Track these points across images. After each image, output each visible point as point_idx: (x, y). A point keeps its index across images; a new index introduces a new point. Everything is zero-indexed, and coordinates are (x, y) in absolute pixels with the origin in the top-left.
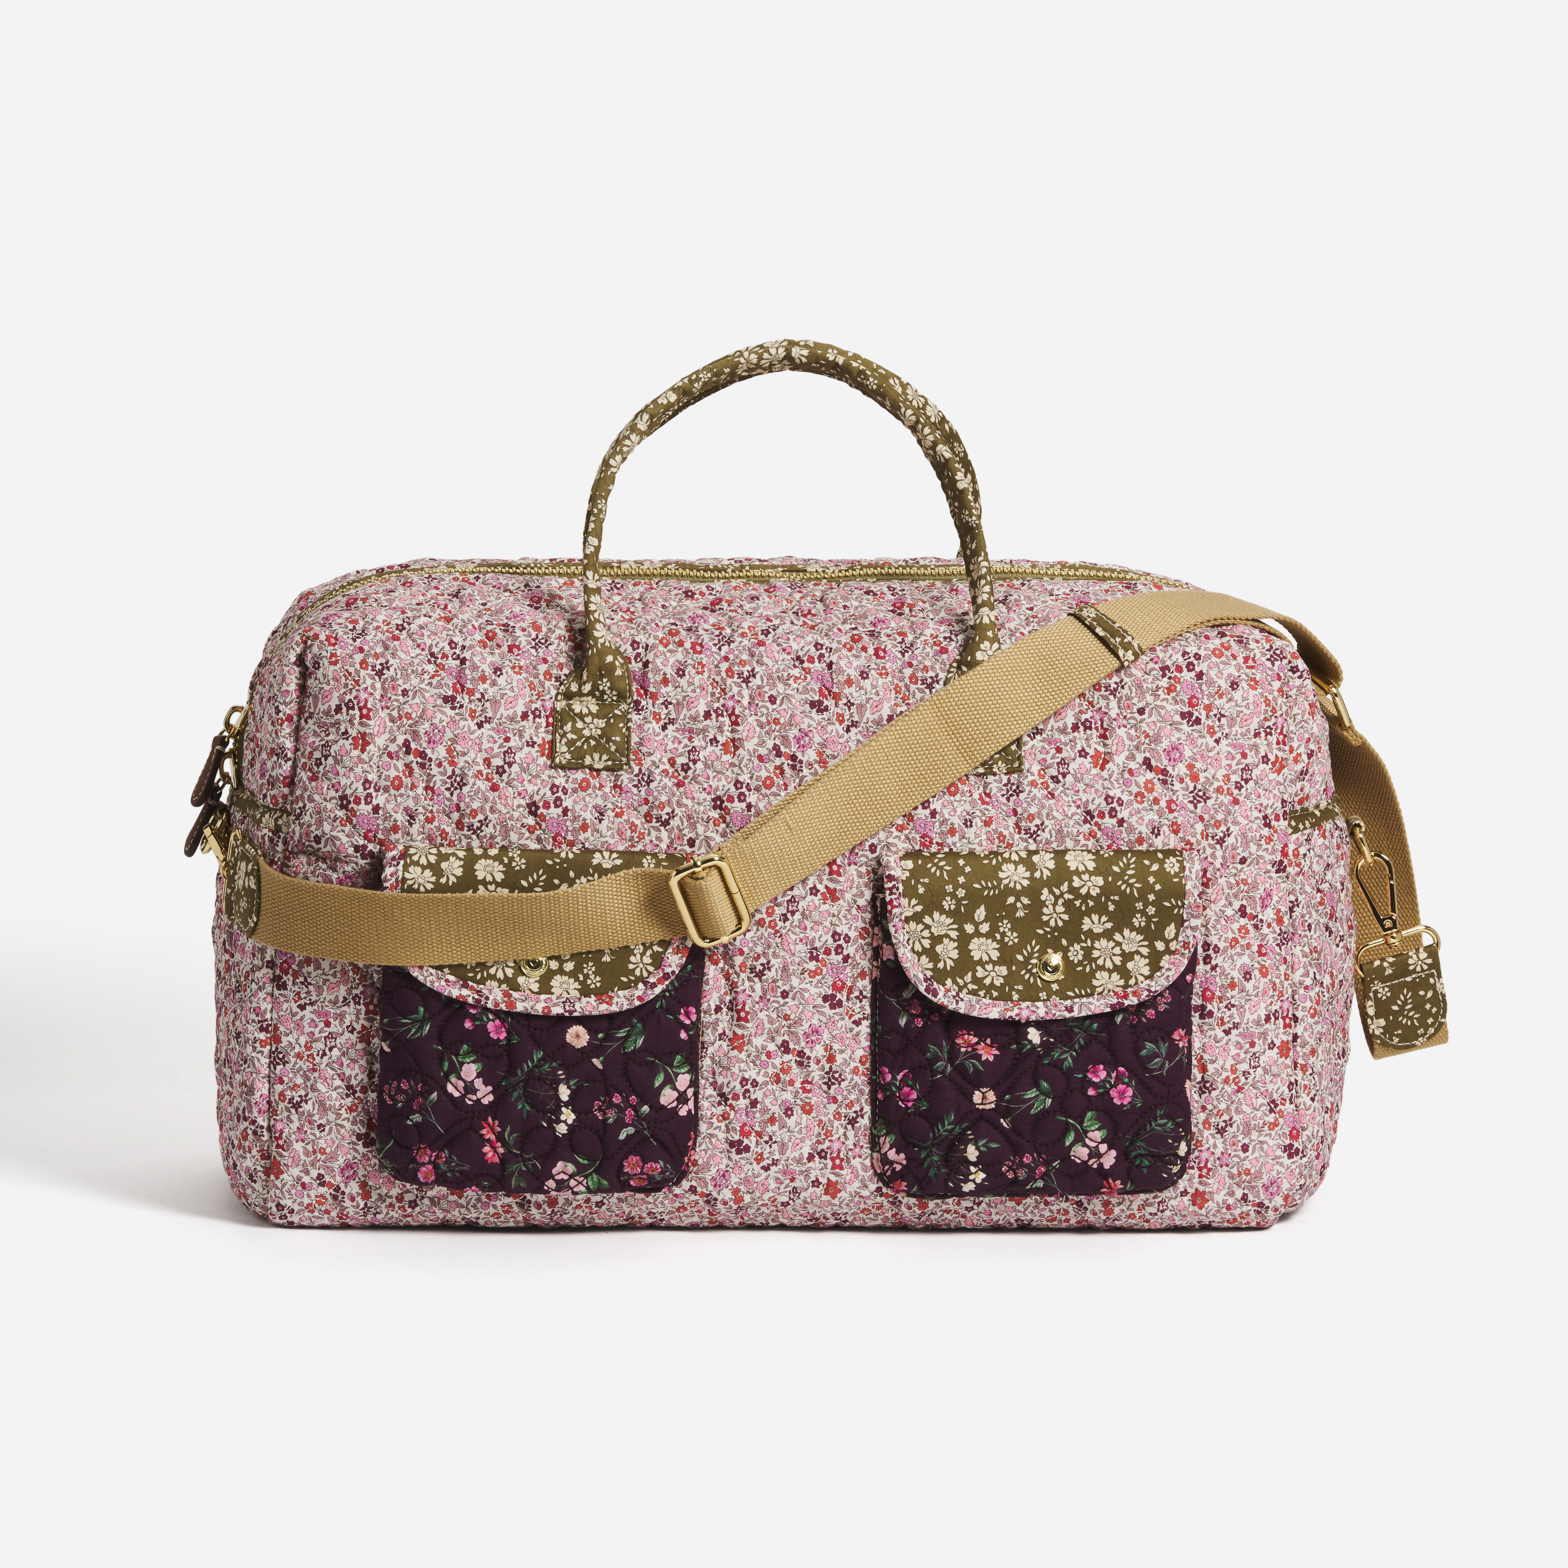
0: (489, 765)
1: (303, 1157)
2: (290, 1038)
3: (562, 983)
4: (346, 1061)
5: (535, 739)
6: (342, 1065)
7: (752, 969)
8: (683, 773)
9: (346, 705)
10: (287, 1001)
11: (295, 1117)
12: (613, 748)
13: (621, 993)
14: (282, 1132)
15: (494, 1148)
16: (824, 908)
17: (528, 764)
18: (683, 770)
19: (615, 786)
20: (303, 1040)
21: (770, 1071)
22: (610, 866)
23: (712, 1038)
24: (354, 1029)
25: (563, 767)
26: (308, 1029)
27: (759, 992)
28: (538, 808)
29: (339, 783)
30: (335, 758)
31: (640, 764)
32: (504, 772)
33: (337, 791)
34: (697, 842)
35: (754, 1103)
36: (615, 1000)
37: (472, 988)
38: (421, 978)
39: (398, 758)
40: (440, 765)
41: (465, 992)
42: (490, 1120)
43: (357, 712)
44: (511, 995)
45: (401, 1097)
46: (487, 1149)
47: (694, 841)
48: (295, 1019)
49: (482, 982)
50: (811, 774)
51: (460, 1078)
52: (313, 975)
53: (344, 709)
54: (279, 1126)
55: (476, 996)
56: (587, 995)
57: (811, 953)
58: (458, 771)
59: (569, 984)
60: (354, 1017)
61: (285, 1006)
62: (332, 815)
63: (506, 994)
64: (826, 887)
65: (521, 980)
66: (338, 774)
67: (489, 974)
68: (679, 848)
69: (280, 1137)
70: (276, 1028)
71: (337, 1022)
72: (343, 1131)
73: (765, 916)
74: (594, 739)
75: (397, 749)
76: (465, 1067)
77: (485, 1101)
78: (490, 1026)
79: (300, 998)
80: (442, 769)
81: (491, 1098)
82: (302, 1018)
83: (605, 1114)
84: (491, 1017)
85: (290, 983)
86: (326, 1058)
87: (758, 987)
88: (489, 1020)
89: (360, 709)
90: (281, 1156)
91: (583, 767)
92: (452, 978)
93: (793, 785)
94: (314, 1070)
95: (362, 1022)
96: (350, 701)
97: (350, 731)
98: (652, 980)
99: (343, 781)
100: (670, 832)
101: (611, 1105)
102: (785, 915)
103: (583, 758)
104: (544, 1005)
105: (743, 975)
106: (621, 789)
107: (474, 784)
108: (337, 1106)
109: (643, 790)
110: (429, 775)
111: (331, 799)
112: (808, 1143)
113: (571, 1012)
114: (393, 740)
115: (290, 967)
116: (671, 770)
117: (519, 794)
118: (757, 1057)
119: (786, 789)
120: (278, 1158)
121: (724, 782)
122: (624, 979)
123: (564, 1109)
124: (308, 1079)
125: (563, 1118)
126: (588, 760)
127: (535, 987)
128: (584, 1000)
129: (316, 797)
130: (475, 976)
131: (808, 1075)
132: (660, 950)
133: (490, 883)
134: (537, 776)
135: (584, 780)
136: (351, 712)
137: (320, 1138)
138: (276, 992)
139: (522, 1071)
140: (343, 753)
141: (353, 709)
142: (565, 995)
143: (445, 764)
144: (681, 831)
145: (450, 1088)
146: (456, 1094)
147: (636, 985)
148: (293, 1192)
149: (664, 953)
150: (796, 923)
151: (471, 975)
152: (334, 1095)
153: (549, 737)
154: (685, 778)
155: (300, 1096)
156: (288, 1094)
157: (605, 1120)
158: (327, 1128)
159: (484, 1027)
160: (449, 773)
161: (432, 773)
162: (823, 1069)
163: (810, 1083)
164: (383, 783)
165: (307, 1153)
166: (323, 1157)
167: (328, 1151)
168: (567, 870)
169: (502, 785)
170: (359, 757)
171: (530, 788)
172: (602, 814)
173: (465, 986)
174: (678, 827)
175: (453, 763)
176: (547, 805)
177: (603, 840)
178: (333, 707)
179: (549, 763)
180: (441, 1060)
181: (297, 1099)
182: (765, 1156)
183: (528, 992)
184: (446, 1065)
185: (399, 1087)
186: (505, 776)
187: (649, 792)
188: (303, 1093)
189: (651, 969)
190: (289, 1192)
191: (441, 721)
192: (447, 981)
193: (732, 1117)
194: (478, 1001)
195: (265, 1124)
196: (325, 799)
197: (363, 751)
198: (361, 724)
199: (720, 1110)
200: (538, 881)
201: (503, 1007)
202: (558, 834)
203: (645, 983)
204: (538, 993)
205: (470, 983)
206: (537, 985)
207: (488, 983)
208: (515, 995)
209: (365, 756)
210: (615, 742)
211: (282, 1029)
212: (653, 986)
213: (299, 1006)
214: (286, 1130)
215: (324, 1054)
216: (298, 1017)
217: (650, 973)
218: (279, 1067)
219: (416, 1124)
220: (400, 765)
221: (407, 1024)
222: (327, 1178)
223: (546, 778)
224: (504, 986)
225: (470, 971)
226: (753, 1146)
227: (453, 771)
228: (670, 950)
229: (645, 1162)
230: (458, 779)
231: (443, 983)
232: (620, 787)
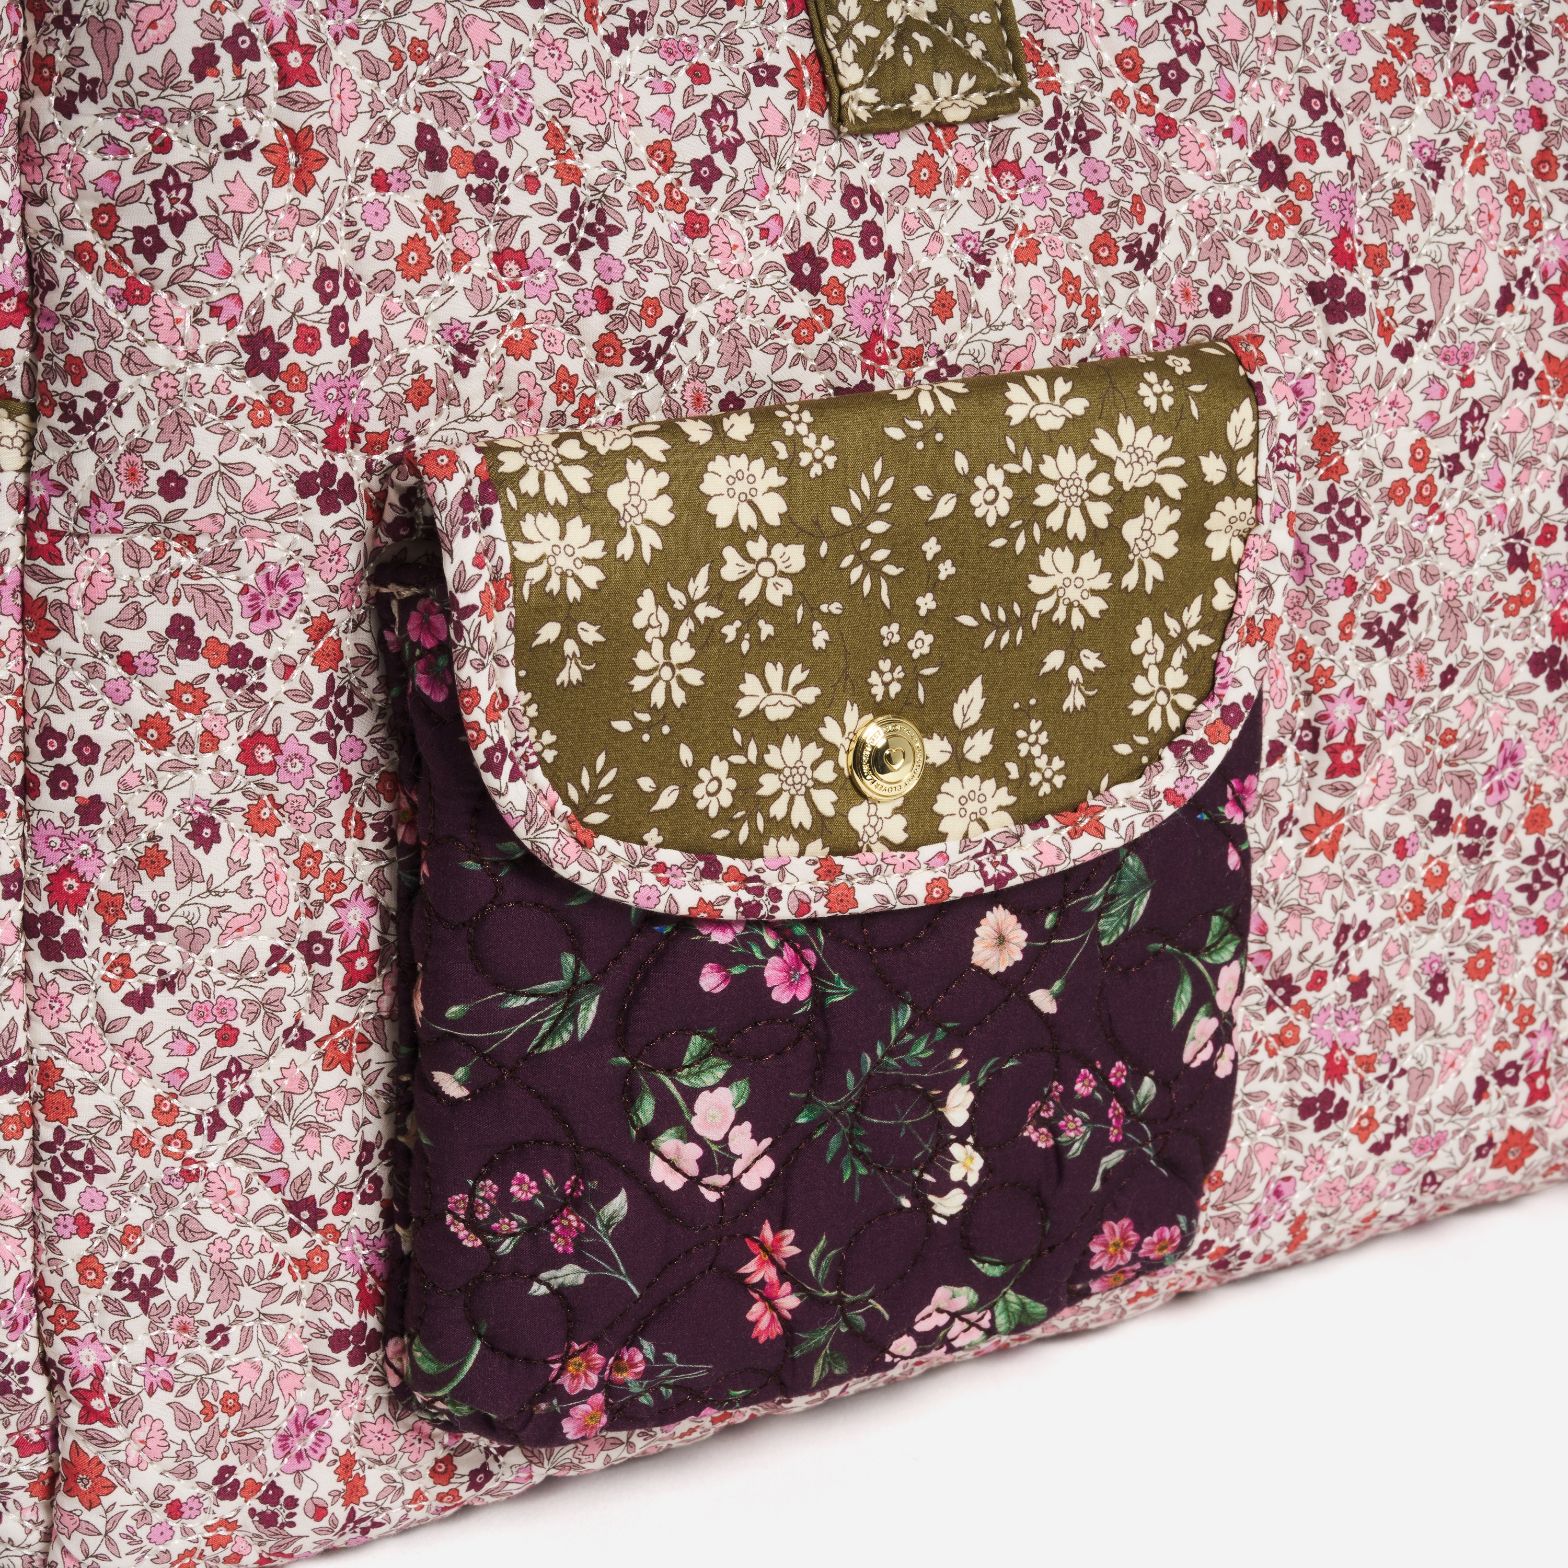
0: (667, 164)
1: (176, 1435)
2: (104, 1097)
3: (964, 801)
4: (288, 1134)
5: (770, 58)
6: (279, 1146)
7: (1371, 628)
8: (1166, 95)
9: (230, 44)
10: (83, 989)
11: (137, 1324)
12: (977, 49)
13: (1121, 791)
14: (99, 1374)
15: (771, 1303)
16: (1543, 416)
17: (773, 138)
18: (1165, 83)
19: (998, 169)
20: (145, 1097)
21: (1401, 888)
22: (1058, 424)
23: (1264, 836)
24: (306, 1035)
25: (862, 130)
26: (163, 1063)
27: (1385, 685)
28: (820, 265)
29: (237, 298)
30: (213, 223)
31: (1052, 88)
32: (717, 174)
33: (231, 324)
34: (1237, 296)
35: (1359, 986)
36: (1107, 818)
37: (733, 875)
38: (588, 880)
39: (407, 184)
40: (531, 183)
41: (712, 890)
42: (767, 1232)
43: (268, 64)
44: (839, 870)
45: (511, 1224)
46: (757, 1310)
47: (1228, 296)
48: (118, 1038)
49: (752, 851)
50: (1479, 35)
51: (690, 1136)
52: (173, 902)
53: (226, 61)
54: (87, 1358)
55: (746, 897)
56: (1038, 822)
57: (1509, 547)
58: (585, 195)
59: (984, 797)
60: (304, 999)
61: (78, 1004)
62: (222, 402)
63: (827, 871)
64: (1549, 357)
65: (858, 816)
66: (228, 270)
67: (770, 821)
68: (1192, 324)
69: (97, 1389)
70: (48, 1072)
71: (257, 1026)
72: (281, 1329)
73: (1406, 472)
74: (923, 28)
75: (400, 159)
76: (703, 1102)
77: (751, 1182)
78: (773, 972)
79: (127, 972)
80: (540, 197)
81: (767, 1167)
82: (143, 1035)
83: (1055, 1131)
84: (771, 942)
85: (92, 938)
86: (222, 1136)
87: (1381, 669)
88: (768, 952)
89: (278, 53)
90: (105, 1442)
91: (911, 118)
92: (672, 857)
93: (1441, 76)
94: (189, 1177)
95: (336, 1008)
96: (240, 29)
97: (251, 128)
98: (1196, 735)
99: (249, 289)
100: (1160, 281)
101: (1069, 1102)
102: (1455, 458)
103: (907, 95)
104: (928, 876)
105: (1345, 648)
106: (1018, 173)
107: (640, 226)
108: (269, 1268)
109: (1073, 163)
110: (503, 217)
111: (214, 350)
112: (1477, 1053)
113: (999, 880)
114: (385, 133)
115: (86, 885)
116: (1130, 89)
117: (765, 233)
118: (1374, 861)
119: (1426, 92)
120: (90, 1450)
121: (1270, 102)
122: (1123, 749)
123: (956, 1149)
124: (168, 1203)
125: (956, 1174)
126: (921, 101)
127: (896, 829)
128: (1030, 835)
129: (158, 354)
130: (734, 835)
131: (1484, 877)
132: (1206, 641)
133: (753, 534)
134: (801, 169)
135: (923, 160)
136: (248, 66)
137: (217, 1366)
138: (41, 967)
139: (857, 1073)
140: (239, 203)
141: (254, 55)
142: (976, 833)
143: (548, 178)
144: (1187, 272)
145: (659, 1171)
146: (675, 1183)
147: (1156, 758)
148: (143, 1532)
149: (1217, 647)
150: (1479, 473)
151: (721, 834)
152: (255, 1235)
153: (804, 47)
154: (1173, 106)
155: (151, 1261)
156: (111, 1260)
157: (1059, 1150)
158: (234, 1333)
159: (755, 977)
160: (564, 204)
161: (512, 209)
162: (1515, 852)
163: (1488, 896)
164: (368, 267)
165: (186, 1421)
166: (235, 1421)
167: (245, 1397)
168: (944, 452)
169: (712, 213)
170: (292, 207)
171: (789, 208)
172: (981, 258)
173: (712, 872)
174: (1179, 260)
175: (571, 175)
176: (844, 255)
177: (996, 336)
178: (186, 59)
179: (824, 122)
180: (631, 1099)
181: (142, 1271)
182: (1379, 1116)
183: (879, 849)
184: (646, 1111)
185: (504, 1195)
186: (719, 188)
187: (1093, 170)
188: (155, 1248)
189: (1187, 702)
190: (131, 1536)
191: (515, 50)
192: (660, 868)
193: (1304, 1035)
194: (750, 909)
195: (31, 1356)
196: (192, 356)
197: (304, 186)
198: (288, 102)
199: (1272, 1023)
200: (876, 500)
201: (820, 909)
202: (877, 335)
203: (1178, 750)
204: (909, 846)
205: (725, 861)
206: (900, 821)
207: (770, 849)
208: (850, 865)
209: (313, 202)
210: (978, 29)
211: (72, 1072)
212: (1202, 751)
213: (129, 1000)
214: (112, 1367)
215: (218, 1124)
216: (130, 1031)
217: (1185, 715)
218: (73, 1190)
219: (560, 1293)
220: (413, 200)
221: (524, 1012)
222: (242, 1475)
223: (826, 172)
224: (816, 849)
225: (716, 823)
226: (1352, 1098)
227: (575, 196)
228: (1233, 638)
229: (1144, 1229)
230: (589, 216)
231: (649, 878)
232: (1014, 168)
